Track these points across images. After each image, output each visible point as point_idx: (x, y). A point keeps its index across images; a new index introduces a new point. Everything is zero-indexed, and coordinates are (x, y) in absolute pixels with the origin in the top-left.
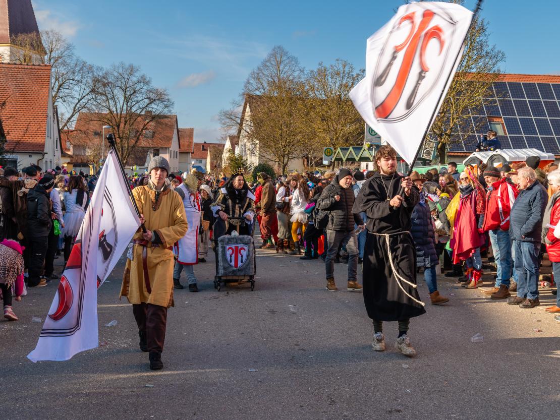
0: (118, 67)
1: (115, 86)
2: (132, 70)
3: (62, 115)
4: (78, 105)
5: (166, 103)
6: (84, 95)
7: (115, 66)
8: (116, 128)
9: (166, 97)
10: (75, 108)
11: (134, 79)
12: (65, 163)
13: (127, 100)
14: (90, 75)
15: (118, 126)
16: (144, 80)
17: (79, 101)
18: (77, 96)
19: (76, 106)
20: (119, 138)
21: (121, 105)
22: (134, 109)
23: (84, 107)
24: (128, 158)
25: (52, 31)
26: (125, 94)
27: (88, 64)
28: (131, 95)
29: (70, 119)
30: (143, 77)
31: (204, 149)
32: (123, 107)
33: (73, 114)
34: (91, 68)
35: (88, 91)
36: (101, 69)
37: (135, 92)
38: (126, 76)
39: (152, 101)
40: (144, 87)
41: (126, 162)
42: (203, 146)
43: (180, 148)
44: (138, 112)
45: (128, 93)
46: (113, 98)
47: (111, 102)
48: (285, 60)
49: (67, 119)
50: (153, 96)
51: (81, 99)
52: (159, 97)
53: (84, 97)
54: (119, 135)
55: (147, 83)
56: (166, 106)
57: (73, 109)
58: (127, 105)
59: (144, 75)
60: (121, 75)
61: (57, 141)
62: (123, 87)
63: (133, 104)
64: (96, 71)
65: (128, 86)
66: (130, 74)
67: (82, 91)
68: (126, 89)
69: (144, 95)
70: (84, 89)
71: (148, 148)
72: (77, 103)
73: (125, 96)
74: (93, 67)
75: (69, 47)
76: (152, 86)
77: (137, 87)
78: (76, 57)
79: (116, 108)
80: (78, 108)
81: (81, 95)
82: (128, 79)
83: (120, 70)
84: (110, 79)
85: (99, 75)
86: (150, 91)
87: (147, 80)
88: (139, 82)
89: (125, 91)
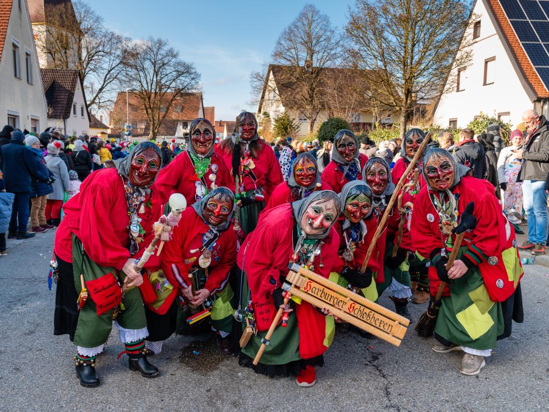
0: (148, 41)
1: (144, 59)
2: (160, 44)
3: (92, 84)
4: (108, 76)
5: (192, 76)
6: (114, 66)
7: (144, 40)
8: (147, 100)
9: (193, 71)
10: (105, 78)
11: (163, 52)
12: (99, 133)
13: (156, 73)
14: (119, 46)
15: (149, 98)
16: (172, 54)
17: (109, 72)
18: (106, 66)
19: (106, 76)
20: (150, 108)
21: (152, 77)
22: (163, 81)
23: (115, 78)
24: (159, 127)
26: (155, 67)
27: (116, 35)
28: (160, 67)
29: (101, 90)
30: (171, 50)
31: (220, 125)
32: (153, 79)
33: (103, 85)
34: (119, 40)
35: (118, 61)
36: (129, 40)
37: (164, 64)
38: (155, 50)
39: (180, 74)
40: (172, 60)
41: (157, 131)
44: (168, 83)
45: (157, 66)
46: (143, 69)
47: (141, 74)
48: (317, 20)
49: (98, 90)
50: (181, 69)
51: (111, 70)
52: (186, 70)
54: (150, 106)
55: (175, 56)
56: (193, 79)
57: (103, 79)
58: (157, 77)
59: (171, 48)
60: (150, 49)
61: (82, 108)
62: (153, 60)
63: (162, 76)
64: (124, 42)
65: (158, 59)
66: (159, 48)
67: (111, 62)
68: (155, 62)
69: (172, 68)
70: (114, 60)
71: (178, 121)
72: (107, 73)
73: (155, 70)
74: (121, 37)
75: (98, 20)
76: (179, 59)
77: (166, 61)
78: (105, 29)
79: (147, 81)
80: (109, 79)
81: (110, 66)
82: (157, 53)
83: (150, 44)
84: (140, 50)
85: (128, 46)
86: (179, 64)
87: (175, 53)
88: (167, 55)
89: (154, 64)
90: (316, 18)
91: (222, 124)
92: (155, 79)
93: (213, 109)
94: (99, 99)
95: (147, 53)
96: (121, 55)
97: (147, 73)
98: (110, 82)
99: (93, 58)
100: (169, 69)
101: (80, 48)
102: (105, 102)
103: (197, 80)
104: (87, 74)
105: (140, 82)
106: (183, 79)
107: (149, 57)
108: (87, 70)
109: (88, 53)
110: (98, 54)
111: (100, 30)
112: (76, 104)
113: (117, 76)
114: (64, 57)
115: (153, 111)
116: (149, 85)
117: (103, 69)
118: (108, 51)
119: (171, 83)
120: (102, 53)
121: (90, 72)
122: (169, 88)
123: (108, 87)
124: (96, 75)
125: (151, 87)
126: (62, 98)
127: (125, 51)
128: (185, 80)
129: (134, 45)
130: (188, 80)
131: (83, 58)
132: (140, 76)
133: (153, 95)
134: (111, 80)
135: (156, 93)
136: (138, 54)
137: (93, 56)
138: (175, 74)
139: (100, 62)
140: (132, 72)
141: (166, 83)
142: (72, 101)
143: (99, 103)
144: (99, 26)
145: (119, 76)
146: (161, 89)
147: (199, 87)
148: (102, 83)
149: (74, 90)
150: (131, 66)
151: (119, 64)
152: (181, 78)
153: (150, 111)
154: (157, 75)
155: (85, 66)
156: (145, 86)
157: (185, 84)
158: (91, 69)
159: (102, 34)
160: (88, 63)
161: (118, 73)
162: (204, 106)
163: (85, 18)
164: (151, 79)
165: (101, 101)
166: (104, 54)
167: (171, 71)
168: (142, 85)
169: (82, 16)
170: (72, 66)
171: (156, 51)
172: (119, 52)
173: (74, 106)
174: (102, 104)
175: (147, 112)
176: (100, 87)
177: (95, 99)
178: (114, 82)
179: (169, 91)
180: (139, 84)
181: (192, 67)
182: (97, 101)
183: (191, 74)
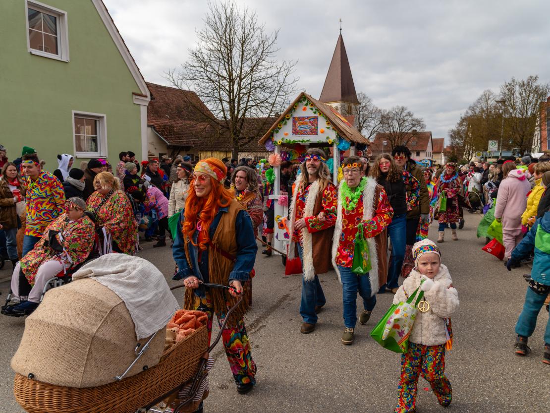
0: (396, 108)
1: (393, 119)
2: (403, 109)
4: (373, 131)
6: (376, 125)
7: (394, 108)
8: (393, 141)
9: (422, 123)
10: (371, 132)
11: (404, 114)
13: (400, 126)
14: (380, 114)
16: (409, 114)
18: (372, 126)
27: (379, 109)
28: (402, 123)
32: (397, 129)
33: (371, 135)
34: (380, 111)
35: (379, 122)
36: (386, 111)
37: (404, 121)
39: (414, 125)
40: (410, 118)
43: (433, 150)
44: (406, 131)
45: (400, 122)
46: (392, 126)
50: (415, 123)
51: (375, 127)
52: (418, 123)
56: (422, 128)
59: (409, 111)
60: (397, 113)
62: (398, 119)
63: (403, 128)
64: (383, 112)
65: (401, 118)
66: (402, 112)
67: (375, 123)
69: (409, 123)
70: (377, 122)
72: (372, 129)
73: (399, 124)
75: (369, 101)
76: (414, 117)
77: (406, 118)
78: (373, 105)
83: (397, 110)
84: (391, 115)
85: (384, 114)
86: (413, 120)
87: (411, 114)
88: (407, 115)
92: (399, 129)
95: (395, 115)
96: (381, 119)
100: (407, 123)
101: (359, 116)
104: (362, 129)
107: (396, 118)
109: (363, 118)
110: (368, 118)
111: (370, 106)
117: (370, 127)
120: (370, 118)
121: (364, 128)
127: (383, 116)
129: (388, 113)
131: (360, 121)
136: (390, 117)
137: (366, 120)
138: (411, 125)
144: (370, 104)
151: (379, 124)
159: (371, 108)
162: (433, 138)
166: (372, 119)
169: (361, 99)
172: (379, 117)
176: (368, 137)
181: (421, 121)
183: (420, 125)
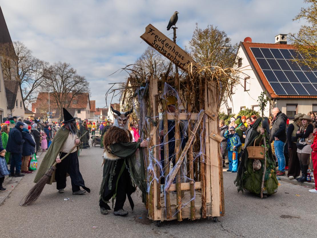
0: (58, 64)
1: (56, 74)
2: (65, 66)
3: (26, 89)
4: (35, 84)
5: (84, 84)
6: (38, 78)
7: (56, 64)
8: (58, 97)
9: (85, 81)
10: (33, 85)
11: (67, 70)
12: (29, 117)
13: (63, 82)
14: (42, 67)
15: (59, 96)
16: (72, 71)
17: (36, 81)
18: (34, 78)
19: (34, 84)
20: (60, 102)
22: (67, 87)
23: (39, 85)
25: (18, 42)
26: (62, 78)
27: (40, 61)
28: (65, 79)
30: (72, 69)
31: (98, 111)
33: (32, 89)
34: (42, 63)
35: (40, 76)
36: (48, 63)
37: (67, 77)
39: (77, 83)
40: (73, 75)
42: (98, 109)
44: (70, 88)
45: (64, 79)
46: (56, 80)
47: (54, 83)
49: (29, 92)
50: (77, 80)
51: (37, 80)
52: (81, 80)
53: (39, 79)
54: (60, 101)
55: (74, 73)
59: (72, 68)
60: (60, 68)
61: (21, 103)
62: (61, 75)
63: (67, 84)
64: (45, 65)
65: (64, 74)
66: (65, 68)
67: (37, 76)
68: (63, 76)
69: (72, 79)
70: (38, 75)
71: (75, 109)
72: (34, 82)
73: (62, 80)
74: (43, 62)
75: (29, 52)
76: (77, 74)
77: (69, 75)
78: (33, 57)
79: (57, 86)
80: (36, 85)
81: (36, 78)
82: (63, 71)
83: (59, 66)
84: (54, 69)
85: (47, 67)
86: (77, 77)
87: (74, 71)
88: (70, 72)
89: (62, 77)
90: (154, 53)
91: (99, 110)
93: (94, 102)
94: (30, 97)
95: (58, 71)
96: (43, 72)
97: (58, 82)
98: (36, 87)
99: (26, 74)
100: (70, 80)
101: (18, 68)
102: (33, 98)
103: (87, 86)
104: (22, 82)
105: (54, 87)
106: (79, 85)
107: (59, 73)
108: (22, 80)
109: (23, 70)
110: (29, 71)
111: (30, 57)
112: (17, 100)
113: (40, 84)
114: (9, 73)
115: (61, 104)
116: (59, 89)
117: (32, 80)
118: (35, 69)
119: (71, 88)
120: (31, 71)
121: (24, 82)
122: (71, 90)
123: (35, 90)
124: (28, 84)
125: (60, 90)
126: (10, 97)
127: (45, 70)
128: (79, 86)
129: (50, 67)
130: (82, 86)
131: (20, 74)
132: (53, 84)
133: (61, 95)
134: (37, 86)
135: (63, 93)
136: (52, 71)
137: (26, 72)
139: (30, 76)
140: (49, 81)
141: (69, 88)
142: (16, 99)
143: (30, 99)
144: (30, 56)
145: (41, 84)
146: (66, 91)
147: (88, 90)
148: (31, 88)
149: (17, 92)
150: (49, 78)
151: (42, 77)
152: (77, 85)
153: (59, 104)
154: (64, 83)
155: (21, 78)
156: (57, 89)
157: (80, 88)
158: (25, 80)
159: (32, 60)
160: (23, 77)
161: (41, 82)
162: (90, 100)
163: (21, 51)
164: (60, 85)
165: (31, 98)
166: (33, 71)
167: (71, 81)
168: (55, 89)
169: (20, 50)
170: (13, 78)
171: (63, 69)
172: (41, 70)
173: (17, 101)
174: (31, 100)
175: (58, 104)
176: (30, 90)
177: (27, 97)
178: (38, 87)
179: (71, 92)
180: (53, 88)
181: (84, 78)
182: (28, 98)
183: (83, 82)
